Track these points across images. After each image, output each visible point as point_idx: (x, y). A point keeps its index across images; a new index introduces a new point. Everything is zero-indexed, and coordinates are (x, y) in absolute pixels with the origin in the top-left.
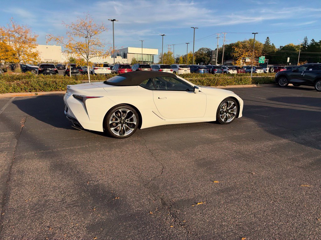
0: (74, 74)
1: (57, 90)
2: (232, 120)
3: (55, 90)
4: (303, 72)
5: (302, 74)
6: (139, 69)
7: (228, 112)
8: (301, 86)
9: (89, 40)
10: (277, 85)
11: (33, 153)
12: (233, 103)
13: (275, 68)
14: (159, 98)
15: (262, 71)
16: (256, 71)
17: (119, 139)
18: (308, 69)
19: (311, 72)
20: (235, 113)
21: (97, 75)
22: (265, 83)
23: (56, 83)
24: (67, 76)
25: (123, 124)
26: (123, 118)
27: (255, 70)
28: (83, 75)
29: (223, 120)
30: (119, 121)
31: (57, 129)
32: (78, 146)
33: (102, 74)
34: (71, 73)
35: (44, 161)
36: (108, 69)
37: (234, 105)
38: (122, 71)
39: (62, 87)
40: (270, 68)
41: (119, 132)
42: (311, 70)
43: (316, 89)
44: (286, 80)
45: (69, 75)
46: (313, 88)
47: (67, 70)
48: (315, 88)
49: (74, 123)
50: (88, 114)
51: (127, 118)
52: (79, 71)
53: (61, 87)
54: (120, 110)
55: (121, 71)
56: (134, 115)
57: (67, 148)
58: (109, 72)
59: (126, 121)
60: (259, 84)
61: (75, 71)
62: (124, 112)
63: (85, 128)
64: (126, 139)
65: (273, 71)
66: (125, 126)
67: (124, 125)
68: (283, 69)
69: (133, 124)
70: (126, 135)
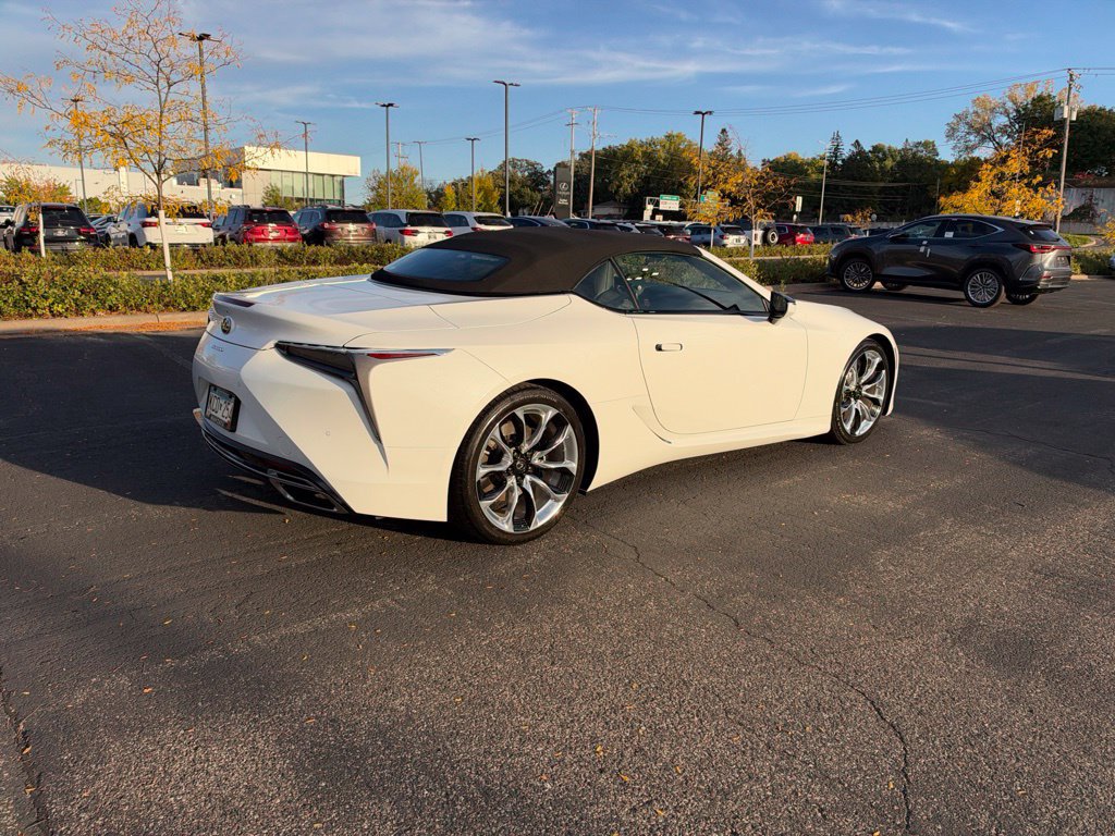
0: (58, 247)
1: (31, 315)
2: (871, 423)
3: (20, 315)
4: (925, 242)
5: (922, 249)
6: (326, 225)
7: (860, 393)
8: (910, 289)
9: (163, 99)
10: (835, 285)
11: (124, 680)
12: (878, 360)
13: (779, 229)
14: (659, 348)
15: (743, 241)
16: (725, 241)
17: (509, 550)
18: (940, 232)
19: (949, 242)
20: (881, 398)
21: (158, 251)
22: (796, 280)
23: (21, 283)
24: (26, 251)
25: (523, 477)
26: (525, 447)
27: (722, 237)
28: (101, 252)
29: (848, 427)
30: (507, 461)
31: (155, 512)
32: (342, 609)
33: (178, 245)
34: (46, 241)
35: (226, 731)
36: (203, 225)
37: (880, 367)
38: (256, 234)
39: (51, 300)
40: (766, 230)
41: (510, 514)
42: (949, 235)
43: (968, 299)
44: (867, 269)
45: (36, 251)
46: (961, 295)
47: (23, 227)
48: (967, 294)
49: (286, 487)
50: (377, 437)
51: (540, 446)
52: (80, 234)
53: (47, 298)
54: (520, 413)
55: (253, 232)
56: (569, 429)
57: (300, 629)
58: (205, 236)
59: (536, 462)
60: (786, 284)
61: (60, 233)
62: (533, 421)
63: (357, 511)
64: (543, 543)
65: (776, 239)
66: (533, 484)
67: (528, 477)
68: (805, 233)
69: (565, 472)
70: (540, 524)
